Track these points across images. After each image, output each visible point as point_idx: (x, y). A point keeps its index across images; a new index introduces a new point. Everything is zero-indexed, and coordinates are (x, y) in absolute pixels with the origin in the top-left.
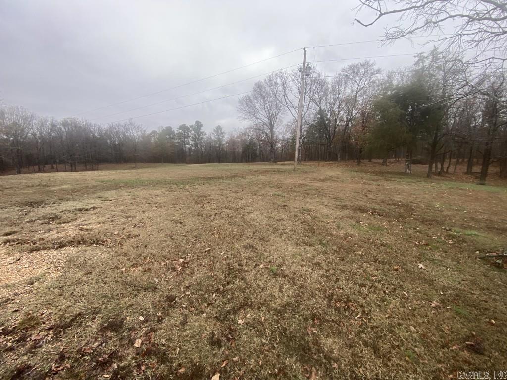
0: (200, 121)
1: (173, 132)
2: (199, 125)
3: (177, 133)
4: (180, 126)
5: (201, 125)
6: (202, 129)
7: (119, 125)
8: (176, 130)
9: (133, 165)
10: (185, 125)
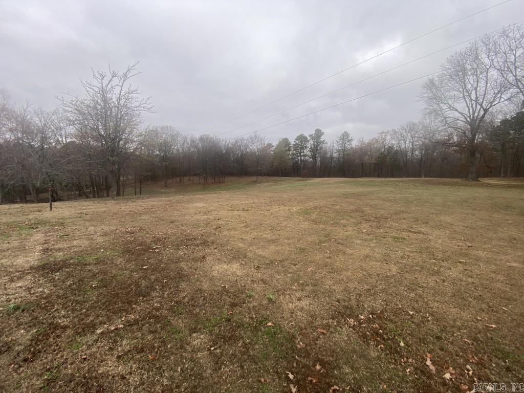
0: (320, 129)
1: (290, 143)
2: (319, 133)
3: (294, 145)
4: (298, 137)
5: (322, 134)
6: (322, 138)
7: (243, 139)
8: (292, 141)
9: (254, 178)
10: (302, 135)
